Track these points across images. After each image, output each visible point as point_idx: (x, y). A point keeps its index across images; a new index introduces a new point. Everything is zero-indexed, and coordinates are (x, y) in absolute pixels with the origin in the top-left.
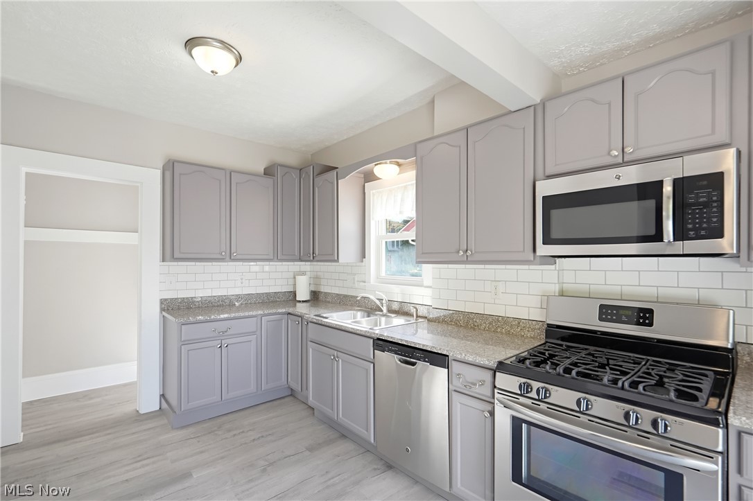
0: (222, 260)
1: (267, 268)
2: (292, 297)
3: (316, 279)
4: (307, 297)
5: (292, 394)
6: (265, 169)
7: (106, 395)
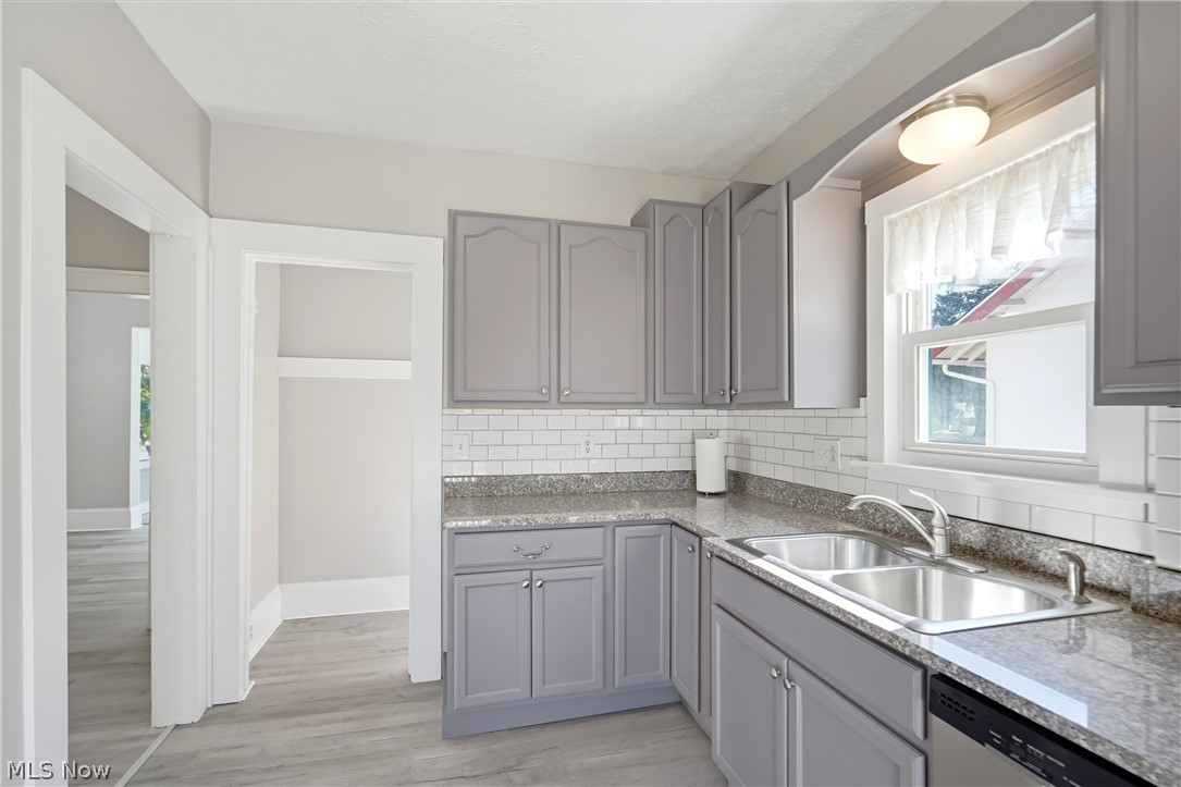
0: (542, 404)
1: (639, 422)
2: (685, 484)
3: (741, 445)
4: (720, 487)
5: (681, 704)
6: (632, 220)
7: (386, 629)
